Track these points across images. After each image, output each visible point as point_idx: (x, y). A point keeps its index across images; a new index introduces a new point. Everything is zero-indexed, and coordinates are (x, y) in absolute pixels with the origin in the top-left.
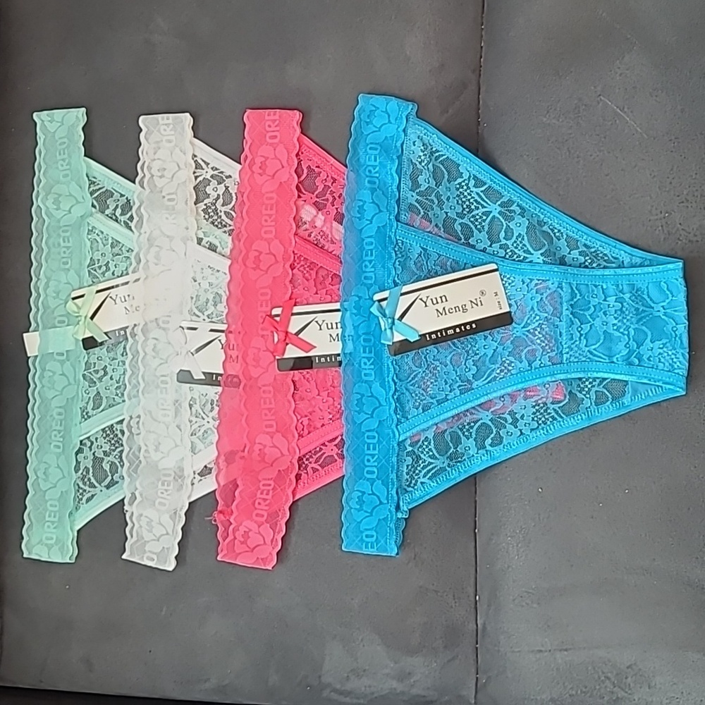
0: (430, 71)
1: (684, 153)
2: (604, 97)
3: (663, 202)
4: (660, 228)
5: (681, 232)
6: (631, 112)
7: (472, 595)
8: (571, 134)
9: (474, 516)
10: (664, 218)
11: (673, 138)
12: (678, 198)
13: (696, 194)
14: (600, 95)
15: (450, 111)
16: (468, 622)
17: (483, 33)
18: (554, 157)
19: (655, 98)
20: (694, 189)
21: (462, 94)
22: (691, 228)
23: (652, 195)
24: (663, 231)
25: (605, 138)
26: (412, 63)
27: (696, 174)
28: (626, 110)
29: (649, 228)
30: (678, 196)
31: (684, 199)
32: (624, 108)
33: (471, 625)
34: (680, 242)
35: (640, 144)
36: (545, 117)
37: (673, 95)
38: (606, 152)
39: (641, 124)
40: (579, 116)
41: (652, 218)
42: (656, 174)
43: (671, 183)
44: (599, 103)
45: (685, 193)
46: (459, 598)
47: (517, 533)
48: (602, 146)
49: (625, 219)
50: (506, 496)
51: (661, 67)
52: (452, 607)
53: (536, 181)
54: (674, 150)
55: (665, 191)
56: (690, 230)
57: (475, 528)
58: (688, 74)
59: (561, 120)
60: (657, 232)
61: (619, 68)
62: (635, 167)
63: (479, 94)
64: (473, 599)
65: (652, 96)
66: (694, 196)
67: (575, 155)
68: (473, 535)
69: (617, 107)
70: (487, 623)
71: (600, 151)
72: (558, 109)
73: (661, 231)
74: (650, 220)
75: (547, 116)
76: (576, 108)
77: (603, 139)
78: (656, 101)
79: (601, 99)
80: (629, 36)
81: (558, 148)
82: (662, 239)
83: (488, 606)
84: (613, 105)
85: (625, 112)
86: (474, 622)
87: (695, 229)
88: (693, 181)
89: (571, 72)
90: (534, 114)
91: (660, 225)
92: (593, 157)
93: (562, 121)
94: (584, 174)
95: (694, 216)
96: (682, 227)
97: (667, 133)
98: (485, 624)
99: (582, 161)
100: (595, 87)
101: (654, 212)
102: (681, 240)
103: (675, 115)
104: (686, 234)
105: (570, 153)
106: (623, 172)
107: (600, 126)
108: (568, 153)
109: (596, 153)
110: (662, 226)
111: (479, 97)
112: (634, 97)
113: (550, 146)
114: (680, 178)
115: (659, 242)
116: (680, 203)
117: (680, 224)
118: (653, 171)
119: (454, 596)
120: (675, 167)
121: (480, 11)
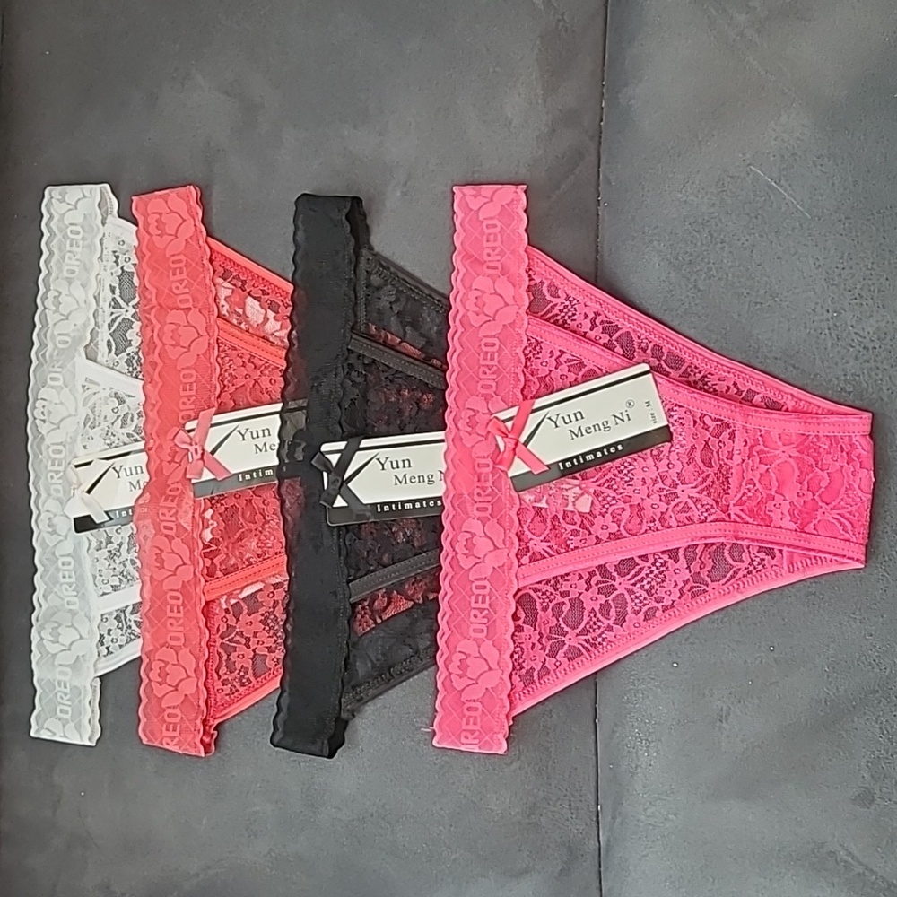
0: (537, 137)
1: (857, 236)
2: (754, 166)
3: (830, 298)
4: (827, 331)
5: (855, 337)
6: (790, 185)
7: (593, 803)
8: (713, 213)
9: (593, 703)
10: (832, 318)
11: (843, 217)
12: (849, 293)
13: (872, 288)
14: (749, 165)
15: (563, 186)
16: (589, 839)
17: (604, 91)
18: (692, 242)
19: (819, 167)
20: (870, 282)
21: (577, 166)
22: (866, 331)
23: (817, 290)
24: (831, 334)
25: (756, 218)
26: (515, 127)
27: (873, 263)
28: (782, 182)
29: (812, 331)
30: (850, 291)
31: (857, 295)
32: (780, 180)
33: (592, 842)
34: (852, 349)
35: (801, 225)
36: (681, 192)
37: (842, 163)
38: (757, 235)
39: (802, 201)
40: (724, 191)
41: (816, 318)
42: (821, 263)
43: (840, 275)
44: (748, 174)
45: (858, 287)
46: (577, 809)
47: (645, 723)
48: (753, 228)
49: (782, 319)
50: (632, 675)
51: (828, 128)
52: (568, 820)
53: (669, 273)
54: (844, 233)
55: (833, 285)
56: (865, 334)
57: (596, 718)
58: (862, 137)
59: (700, 196)
60: (823, 336)
61: (774, 130)
62: (795, 254)
63: (599, 167)
64: (594, 810)
65: (816, 166)
66: (870, 290)
67: (718, 240)
68: (592, 726)
69: (772, 180)
70: (611, 840)
71: (750, 234)
72: (697, 182)
73: (828, 335)
74: (813, 322)
75: (683, 191)
76: (719, 180)
77: (754, 220)
78: (820, 170)
79: (751, 169)
80: (787, 91)
81: (696, 232)
82: (829, 345)
83: (612, 818)
84: (766, 178)
85: (781, 186)
86: (596, 839)
87: (871, 332)
88: (868, 272)
89: (713, 136)
90: (667, 188)
91: (827, 327)
92: (741, 242)
93: (703, 198)
94: (730, 264)
95: (871, 316)
96: (855, 330)
97: (836, 212)
98: (609, 841)
99: (727, 247)
100: (744, 154)
101: (819, 310)
102: (853, 347)
103: (845, 189)
104: (860, 339)
105: (712, 237)
106: (778, 261)
107: (750, 203)
108: (709, 237)
109: (744, 236)
110: (829, 329)
111: (599, 171)
112: (793, 167)
113: (687, 229)
114: (851, 268)
115: (826, 349)
116: (852, 300)
117: (852, 326)
118: (817, 259)
119: (570, 805)
120: (846, 254)
121: (600, 62)
